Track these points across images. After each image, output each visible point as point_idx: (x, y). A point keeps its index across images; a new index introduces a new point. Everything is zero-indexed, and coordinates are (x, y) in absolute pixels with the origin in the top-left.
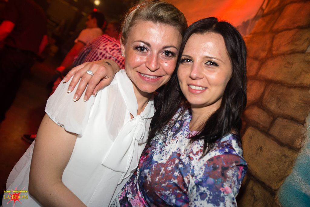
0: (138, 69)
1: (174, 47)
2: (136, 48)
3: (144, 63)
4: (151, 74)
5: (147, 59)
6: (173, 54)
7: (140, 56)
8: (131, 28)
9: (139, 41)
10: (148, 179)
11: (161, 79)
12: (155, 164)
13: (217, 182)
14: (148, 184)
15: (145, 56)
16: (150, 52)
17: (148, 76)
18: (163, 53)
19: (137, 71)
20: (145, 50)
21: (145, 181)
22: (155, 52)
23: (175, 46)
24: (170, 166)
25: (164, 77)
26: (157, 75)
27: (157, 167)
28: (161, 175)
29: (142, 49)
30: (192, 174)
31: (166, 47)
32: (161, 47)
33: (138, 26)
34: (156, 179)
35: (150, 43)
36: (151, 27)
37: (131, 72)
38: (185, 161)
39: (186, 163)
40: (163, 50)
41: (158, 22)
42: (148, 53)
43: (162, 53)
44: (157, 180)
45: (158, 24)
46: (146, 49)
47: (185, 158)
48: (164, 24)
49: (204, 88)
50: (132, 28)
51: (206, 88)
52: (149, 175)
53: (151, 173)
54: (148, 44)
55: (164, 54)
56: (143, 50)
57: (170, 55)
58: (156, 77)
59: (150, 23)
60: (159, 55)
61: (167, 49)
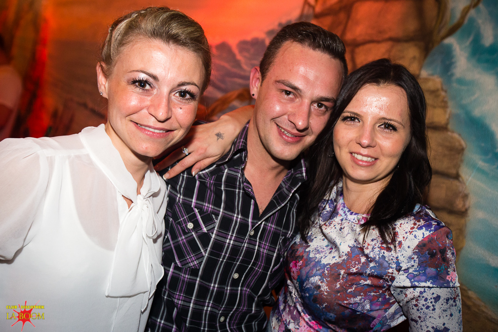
0: (135, 117)
1: (196, 85)
2: (134, 82)
3: (146, 107)
4: (157, 127)
5: (151, 101)
6: (193, 96)
7: (140, 96)
8: (122, 48)
9: (138, 71)
10: (322, 289)
11: (171, 134)
12: (327, 268)
13: (440, 271)
14: (325, 295)
15: (148, 96)
16: (156, 90)
17: (151, 130)
18: (177, 93)
19: (131, 121)
20: (148, 87)
21: (318, 292)
22: (165, 90)
23: (196, 82)
24: (354, 267)
25: (175, 132)
26: (166, 128)
27: (331, 270)
28: (342, 279)
29: (142, 84)
30: (398, 268)
31: (183, 84)
32: (176, 83)
33: (135, 46)
34: (336, 286)
35: (158, 76)
36: (160, 49)
37: (121, 123)
38: (374, 256)
39: (377, 258)
40: (178, 89)
41: (171, 43)
42: (152, 92)
43: (175, 92)
44: (338, 286)
45: (172, 46)
46: (149, 85)
47: (372, 251)
48: (180, 47)
49: (373, 160)
50: (125, 49)
51: (376, 159)
52: (321, 282)
53: (325, 280)
54: (155, 78)
55: (177, 95)
56: (144, 86)
57: (188, 96)
58: (164, 132)
59: (158, 43)
60: (171, 95)
61: (184, 88)
